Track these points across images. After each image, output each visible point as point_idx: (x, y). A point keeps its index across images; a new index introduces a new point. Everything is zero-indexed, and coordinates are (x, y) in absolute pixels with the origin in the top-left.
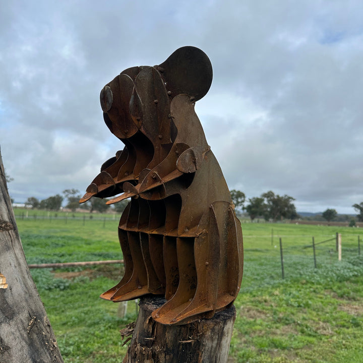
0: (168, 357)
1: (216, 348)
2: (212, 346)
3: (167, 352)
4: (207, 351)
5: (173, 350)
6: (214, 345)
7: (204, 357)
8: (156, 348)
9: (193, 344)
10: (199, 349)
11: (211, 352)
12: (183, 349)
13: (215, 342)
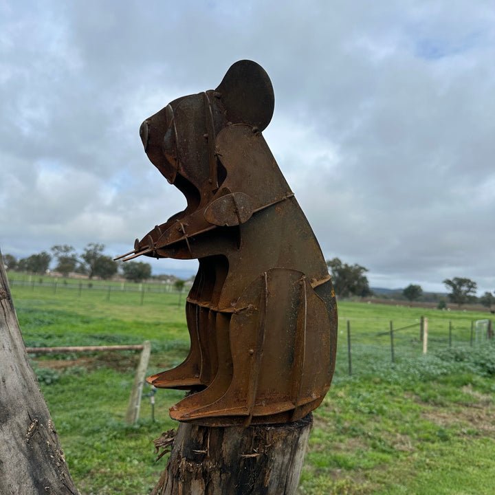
0: (224, 476)
1: (287, 466)
2: (283, 463)
3: (223, 470)
4: (277, 468)
5: (231, 467)
6: (286, 461)
7: (272, 477)
8: (207, 463)
9: (258, 459)
10: (266, 466)
11: (281, 470)
12: (245, 465)
13: (288, 457)
